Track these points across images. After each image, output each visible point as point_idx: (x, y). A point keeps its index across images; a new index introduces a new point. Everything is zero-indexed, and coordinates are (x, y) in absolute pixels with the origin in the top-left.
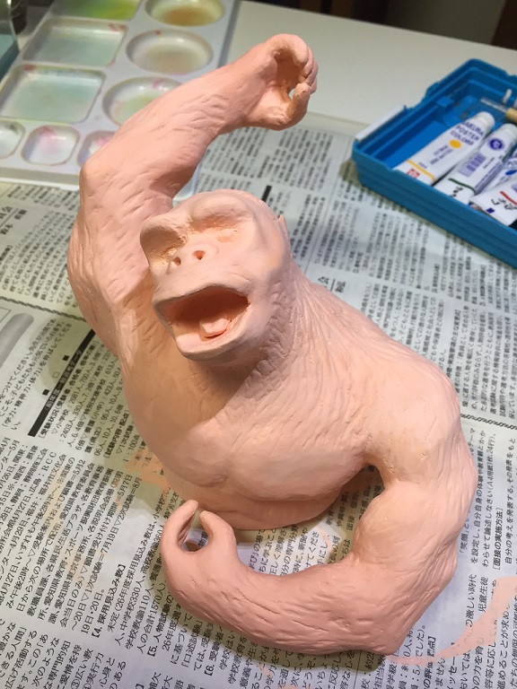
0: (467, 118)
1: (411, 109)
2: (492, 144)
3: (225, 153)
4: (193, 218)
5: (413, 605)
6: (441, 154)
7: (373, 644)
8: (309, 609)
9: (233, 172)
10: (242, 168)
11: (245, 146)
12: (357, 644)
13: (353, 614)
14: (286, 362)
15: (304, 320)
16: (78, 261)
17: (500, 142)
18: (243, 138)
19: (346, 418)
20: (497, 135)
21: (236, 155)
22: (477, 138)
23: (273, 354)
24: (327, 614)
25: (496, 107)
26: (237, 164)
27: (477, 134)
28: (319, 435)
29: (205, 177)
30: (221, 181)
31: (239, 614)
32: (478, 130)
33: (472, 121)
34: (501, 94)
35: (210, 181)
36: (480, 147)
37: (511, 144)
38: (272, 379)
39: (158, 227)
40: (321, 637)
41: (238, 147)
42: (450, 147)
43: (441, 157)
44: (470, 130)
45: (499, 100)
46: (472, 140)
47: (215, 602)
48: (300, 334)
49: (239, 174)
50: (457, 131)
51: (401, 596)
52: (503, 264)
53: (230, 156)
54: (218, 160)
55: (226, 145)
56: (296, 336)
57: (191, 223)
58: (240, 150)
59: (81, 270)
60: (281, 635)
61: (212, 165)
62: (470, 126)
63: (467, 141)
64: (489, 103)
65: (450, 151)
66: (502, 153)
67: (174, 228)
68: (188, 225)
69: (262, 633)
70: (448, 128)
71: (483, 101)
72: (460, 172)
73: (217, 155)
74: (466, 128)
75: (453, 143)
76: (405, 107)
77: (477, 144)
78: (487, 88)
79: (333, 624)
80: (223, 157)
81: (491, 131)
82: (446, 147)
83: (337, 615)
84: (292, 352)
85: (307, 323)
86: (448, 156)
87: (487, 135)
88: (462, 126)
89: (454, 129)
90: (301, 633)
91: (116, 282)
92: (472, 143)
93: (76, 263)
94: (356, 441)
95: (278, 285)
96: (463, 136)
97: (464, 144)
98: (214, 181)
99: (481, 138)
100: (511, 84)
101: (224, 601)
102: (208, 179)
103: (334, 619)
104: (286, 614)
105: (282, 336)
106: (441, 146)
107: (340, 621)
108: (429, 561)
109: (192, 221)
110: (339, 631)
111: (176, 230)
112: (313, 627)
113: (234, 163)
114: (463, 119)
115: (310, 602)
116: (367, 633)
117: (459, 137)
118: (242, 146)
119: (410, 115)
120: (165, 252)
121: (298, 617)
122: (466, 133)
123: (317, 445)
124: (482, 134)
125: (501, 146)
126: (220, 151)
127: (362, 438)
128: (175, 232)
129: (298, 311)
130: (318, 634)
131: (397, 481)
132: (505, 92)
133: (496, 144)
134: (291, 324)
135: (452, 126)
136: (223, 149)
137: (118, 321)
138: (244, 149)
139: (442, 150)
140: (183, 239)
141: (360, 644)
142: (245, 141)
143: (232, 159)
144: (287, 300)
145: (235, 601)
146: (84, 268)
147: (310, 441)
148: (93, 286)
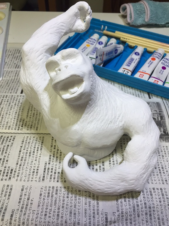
0: (90, 37)
1: (72, 37)
2: (99, 43)
3: (12, 62)
4: (63, 56)
5: (146, 173)
6: (84, 49)
7: (136, 188)
8: (114, 180)
9: (15, 68)
10: (19, 66)
11: (19, 59)
12: (130, 189)
13: (128, 179)
14: (96, 101)
15: (100, 88)
16: (24, 79)
17: (101, 42)
18: (18, 56)
19: (117, 117)
20: (101, 40)
21: (16, 62)
22: (95, 42)
23: (92, 99)
24: (120, 180)
25: (100, 31)
26: (17, 65)
27: (94, 41)
28: (109, 124)
29: (6, 71)
30: (12, 72)
31: (92, 185)
32: (94, 40)
33: (92, 37)
34: (100, 27)
35: (8, 72)
36: (96, 45)
37: (105, 42)
38: (93, 107)
39: (51, 61)
40: (119, 188)
41: (17, 59)
42: (87, 47)
43: (84, 50)
44: (92, 40)
45: (100, 29)
46: (93, 43)
47: (84, 182)
48: (99, 92)
49: (18, 68)
50: (88, 41)
51: (142, 171)
52: (110, 81)
53: (14, 63)
54: (10, 65)
55: (12, 59)
56: (98, 93)
57: (62, 58)
58: (17, 60)
59: (26, 82)
60: (106, 190)
61: (8, 67)
62: (92, 39)
63: (92, 44)
64: (97, 31)
65: (87, 48)
66: (103, 45)
67: (57, 60)
68: (61, 59)
69: (100, 190)
70: (85, 41)
71: (95, 30)
72: (90, 54)
73: (9, 63)
74: (91, 40)
75: (87, 45)
76: (69, 36)
77: (95, 44)
78: (95, 26)
79: (122, 183)
80: (11, 64)
81: (99, 39)
82: (85, 47)
83: (123, 180)
84: (98, 98)
85: (101, 88)
86: (86, 50)
87: (98, 41)
88: (89, 39)
89: (87, 41)
90: (113, 188)
91: (38, 84)
92: (93, 44)
93: (23, 80)
94: (121, 124)
95: (91, 75)
96: (90, 42)
97: (91, 45)
98: (9, 72)
99: (96, 42)
100: (102, 24)
101: (86, 182)
102: (7, 72)
103: (122, 182)
104: (107, 182)
105: (95, 92)
106: (84, 47)
107: (124, 182)
108: (149, 159)
109: (62, 57)
110: (124, 185)
111: (57, 61)
112: (116, 185)
113: (16, 65)
114: (89, 37)
115: (114, 177)
116: (133, 184)
117: (89, 43)
118: (18, 59)
119: (72, 39)
120: (54, 69)
121: (111, 183)
122: (91, 41)
123: (109, 127)
124: (96, 41)
125: (102, 43)
126: (10, 62)
127: (123, 123)
128: (57, 62)
129: (98, 85)
130: (118, 187)
131: (135, 135)
132: (101, 27)
133: (100, 43)
134: (96, 89)
135: (86, 39)
136: (11, 61)
137: (40, 96)
138: (19, 60)
139: (84, 48)
140: (60, 64)
141: (132, 188)
142: (19, 57)
143: (15, 64)
144: (94, 81)
145: (89, 181)
146: (26, 81)
147: (107, 126)
148: (30, 86)
